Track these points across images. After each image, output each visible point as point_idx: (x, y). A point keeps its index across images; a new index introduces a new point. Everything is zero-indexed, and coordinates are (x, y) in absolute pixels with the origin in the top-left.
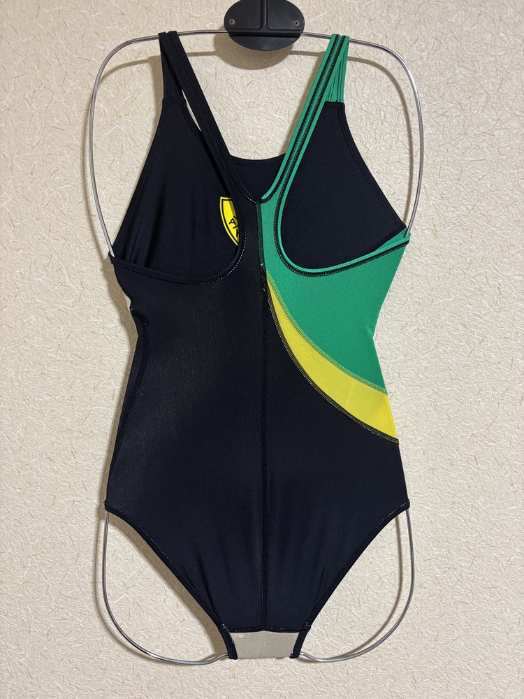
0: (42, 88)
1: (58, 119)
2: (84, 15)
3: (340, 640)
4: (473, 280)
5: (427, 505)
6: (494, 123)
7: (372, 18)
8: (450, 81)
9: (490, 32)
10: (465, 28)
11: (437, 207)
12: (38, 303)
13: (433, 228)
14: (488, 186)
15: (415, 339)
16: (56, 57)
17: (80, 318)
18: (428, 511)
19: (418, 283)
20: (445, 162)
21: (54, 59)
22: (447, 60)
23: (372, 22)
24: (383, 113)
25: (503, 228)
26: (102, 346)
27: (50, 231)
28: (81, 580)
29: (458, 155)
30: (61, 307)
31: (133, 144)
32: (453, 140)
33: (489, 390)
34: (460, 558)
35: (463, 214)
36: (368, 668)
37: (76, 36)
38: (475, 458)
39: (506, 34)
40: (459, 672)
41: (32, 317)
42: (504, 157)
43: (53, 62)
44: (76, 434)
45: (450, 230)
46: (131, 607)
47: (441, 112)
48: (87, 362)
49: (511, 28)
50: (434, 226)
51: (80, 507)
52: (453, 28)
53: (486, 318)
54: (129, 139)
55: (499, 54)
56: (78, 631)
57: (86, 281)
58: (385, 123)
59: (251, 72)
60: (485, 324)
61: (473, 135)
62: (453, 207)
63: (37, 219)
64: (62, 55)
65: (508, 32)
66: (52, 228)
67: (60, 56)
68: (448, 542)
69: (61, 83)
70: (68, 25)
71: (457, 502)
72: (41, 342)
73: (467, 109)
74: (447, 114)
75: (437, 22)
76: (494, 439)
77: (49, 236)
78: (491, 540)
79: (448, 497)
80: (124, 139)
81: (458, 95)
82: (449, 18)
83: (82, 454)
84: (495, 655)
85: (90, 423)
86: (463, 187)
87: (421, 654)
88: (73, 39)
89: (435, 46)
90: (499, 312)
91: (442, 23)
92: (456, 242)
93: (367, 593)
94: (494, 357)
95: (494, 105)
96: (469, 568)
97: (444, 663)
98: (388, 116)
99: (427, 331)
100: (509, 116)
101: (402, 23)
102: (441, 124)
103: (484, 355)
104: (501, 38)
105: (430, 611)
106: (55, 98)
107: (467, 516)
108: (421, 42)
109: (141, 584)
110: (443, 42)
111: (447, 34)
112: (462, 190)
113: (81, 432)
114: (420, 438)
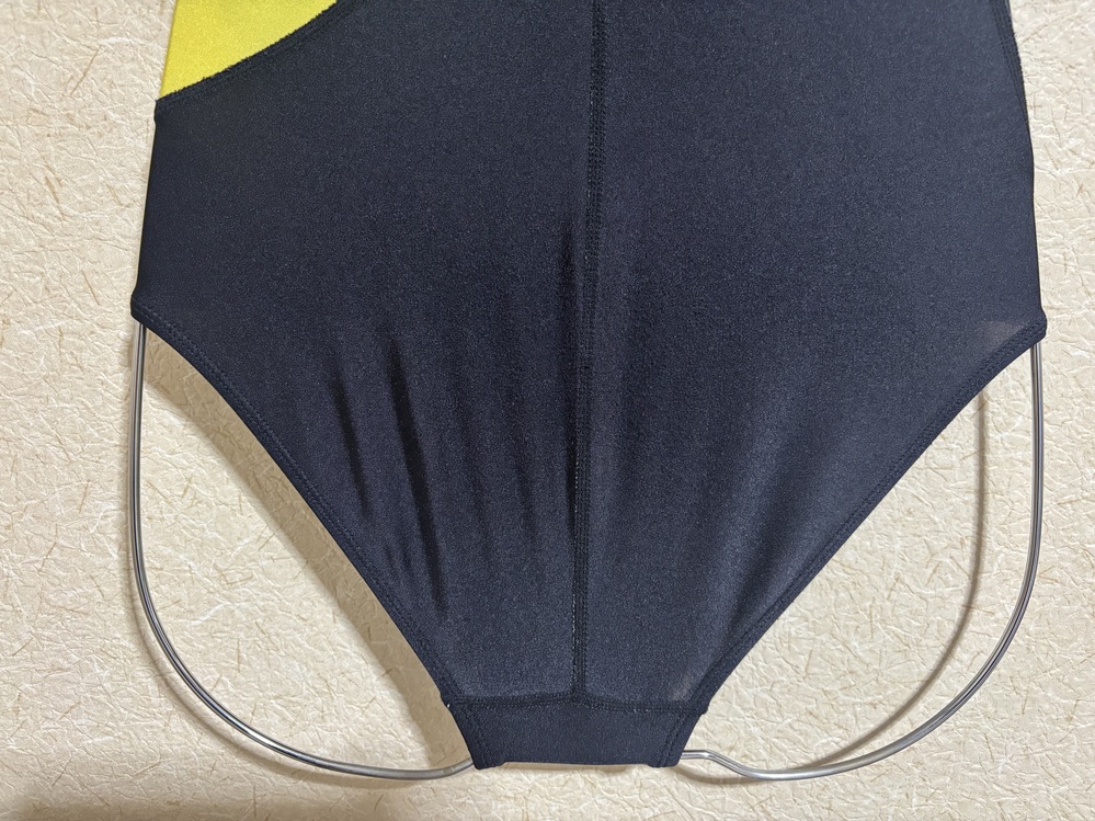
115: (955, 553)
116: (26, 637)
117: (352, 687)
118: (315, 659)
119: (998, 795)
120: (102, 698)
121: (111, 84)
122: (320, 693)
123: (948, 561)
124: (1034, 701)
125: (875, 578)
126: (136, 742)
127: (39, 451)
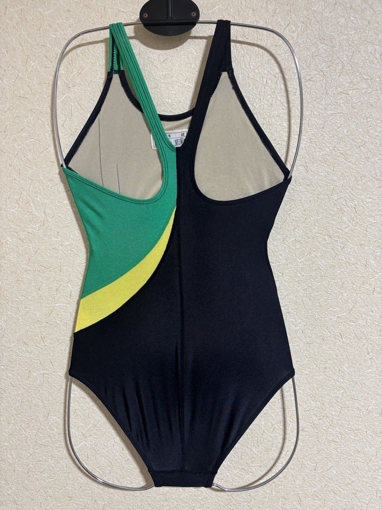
0: (10, 68)
1: (23, 90)
2: (40, 12)
3: (244, 471)
4: (336, 202)
5: (306, 370)
6: (348, 85)
7: (255, 9)
8: (315, 54)
9: (343, 17)
10: (325, 14)
11: (307, 149)
12: (13, 228)
13: (304, 165)
14: (345, 132)
15: (293, 248)
16: (21, 44)
17: (44, 238)
18: (307, 374)
19: (295, 206)
20: (312, 116)
21: (18, 46)
22: (312, 39)
23: (255, 11)
24: (265, 80)
25: (357, 163)
26: (61, 259)
27: (19, 174)
28: (51, 432)
29: (322, 110)
30: (30, 230)
31: (79, 108)
32: (318, 99)
33: (350, 284)
34: (331, 408)
35: (327, 153)
36: (265, 491)
37: (35, 28)
38: (341, 335)
39: (355, 18)
40: (332, 493)
41: (8, 238)
42: (356, 110)
43: (18, 48)
44: (44, 324)
45: (317, 166)
46: (89, 451)
47: (308, 78)
48: (50, 271)
49: (359, 13)
50: (306, 163)
51: (49, 378)
52: (316, 15)
53: (346, 230)
54: (76, 104)
55: (350, 33)
56: (51, 470)
57: (48, 211)
58: (266, 87)
59: (165, 51)
60: (345, 235)
61: (332, 95)
62: (319, 148)
63: (10, 165)
64: (25, 43)
65: (357, 16)
66: (21, 172)
67: (23, 44)
68: (322, 397)
69: (24, 64)
70: (28, 20)
71: (328, 367)
72: (16, 256)
73: (328, 75)
74: (313, 79)
75: (304, 11)
76: (354, 320)
77: (19, 178)
78: (354, 395)
79: (322, 364)
80: (73, 104)
81: (321, 65)
82: (313, 7)
83: (49, 339)
84: (359, 480)
85: (54, 316)
86: (326, 134)
87: (304, 480)
88: (32, 30)
89: (302, 28)
90: (356, 226)
91: (307, 11)
92: (322, 174)
93: (263, 436)
94: (352, 259)
95: (348, 72)
96: (338, 416)
97: (322, 486)
98: (269, 82)
99: (302, 242)
100: (359, 79)
101: (277, 11)
102: (309, 87)
103: (345, 258)
104: (352, 21)
105: (310, 448)
106: (20, 75)
107: (336, 378)
108: (292, 26)
109: (96, 434)
110: (308, 25)
111: (312, 19)
112: (326, 135)
113: (47, 323)
114: (299, 321)
115: (279, 424)
116: (31, 452)
117: (118, 464)
118: (108, 457)
119: (297, 491)
120: (51, 468)
121: (58, 315)
122: (109, 466)
123: (277, 427)
124: (304, 464)
125: (257, 431)
126: (60, 480)
127: (37, 404)
